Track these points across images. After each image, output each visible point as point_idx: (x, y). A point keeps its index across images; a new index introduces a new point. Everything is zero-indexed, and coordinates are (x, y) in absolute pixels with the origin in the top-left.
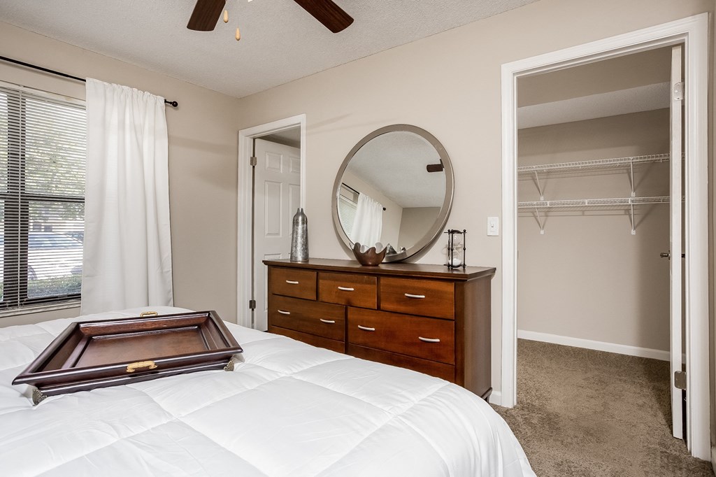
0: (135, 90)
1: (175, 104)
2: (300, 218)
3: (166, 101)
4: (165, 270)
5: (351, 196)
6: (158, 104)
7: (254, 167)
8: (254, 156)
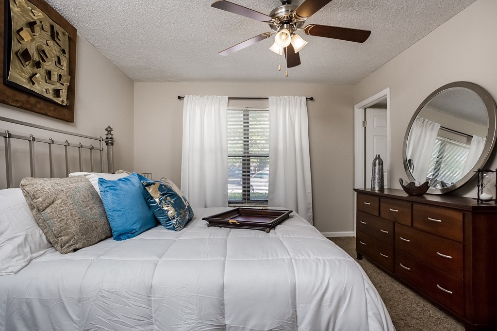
0: (291, 96)
1: (312, 99)
2: (377, 162)
3: (306, 99)
4: (307, 192)
5: (465, 139)
6: (303, 101)
7: (365, 128)
8: (365, 120)
